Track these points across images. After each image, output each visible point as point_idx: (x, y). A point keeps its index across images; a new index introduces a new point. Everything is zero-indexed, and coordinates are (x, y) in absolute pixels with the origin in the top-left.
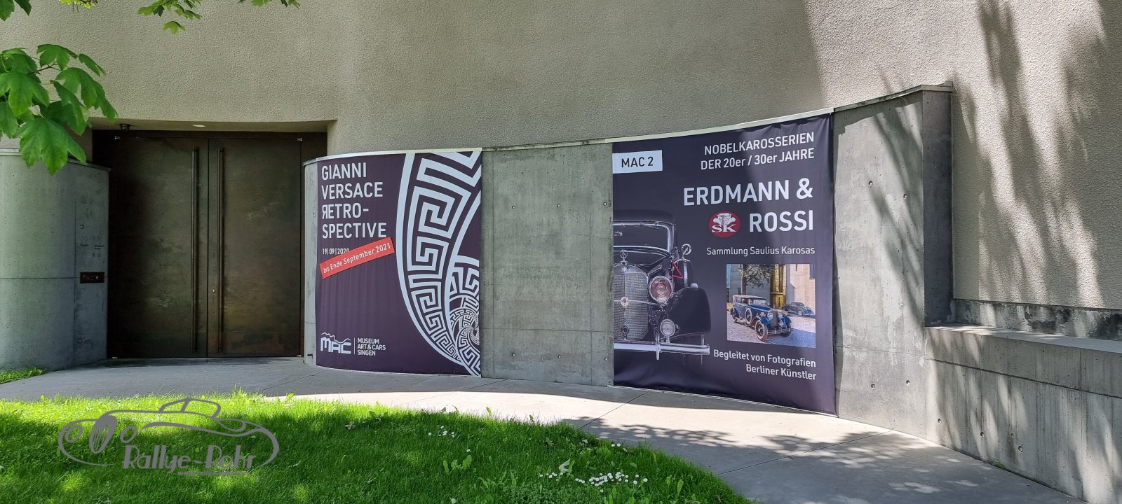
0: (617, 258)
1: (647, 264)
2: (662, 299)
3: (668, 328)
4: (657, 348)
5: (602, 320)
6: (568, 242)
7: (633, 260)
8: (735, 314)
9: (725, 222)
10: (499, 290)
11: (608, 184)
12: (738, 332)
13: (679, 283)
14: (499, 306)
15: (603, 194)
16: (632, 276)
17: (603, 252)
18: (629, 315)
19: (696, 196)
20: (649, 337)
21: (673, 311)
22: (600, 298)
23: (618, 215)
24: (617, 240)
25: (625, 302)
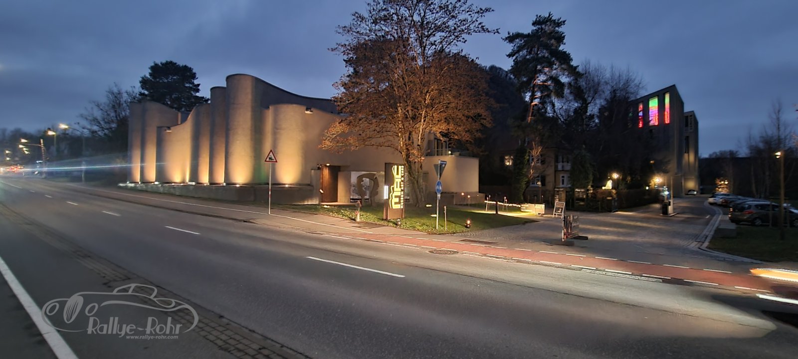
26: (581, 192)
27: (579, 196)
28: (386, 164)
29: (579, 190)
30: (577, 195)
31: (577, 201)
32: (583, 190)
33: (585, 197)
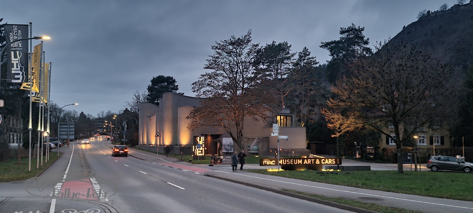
15: (247, 142)
26: (371, 148)
27: (370, 151)
28: (194, 136)
29: (370, 148)
30: (368, 150)
31: (368, 155)
32: (372, 147)
33: (373, 152)
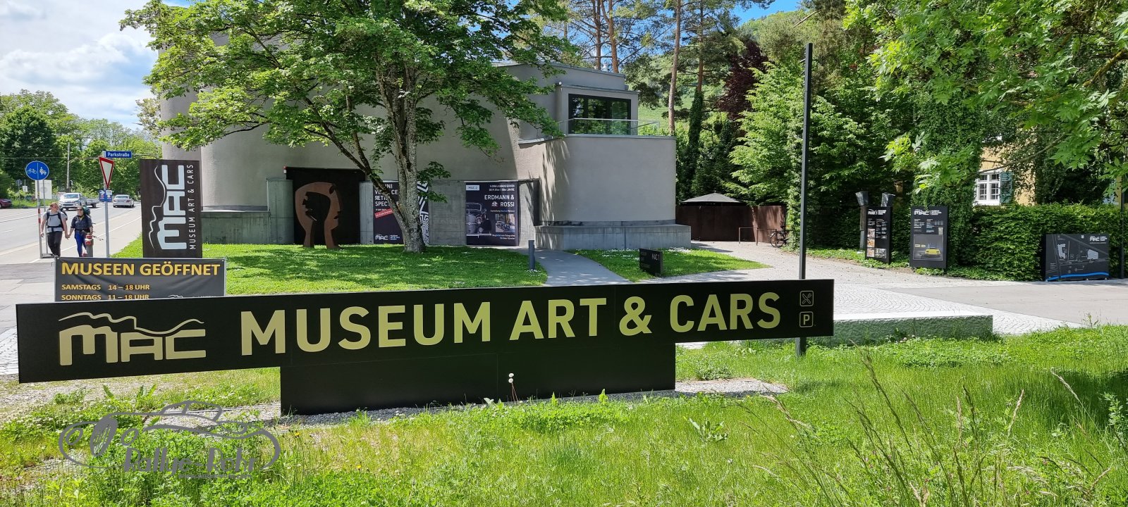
0: (467, 212)
1: (475, 214)
2: (479, 223)
3: (481, 230)
4: (478, 235)
5: (463, 229)
6: (454, 208)
7: (471, 213)
8: (498, 226)
9: (495, 204)
10: (434, 221)
11: (465, 193)
12: (498, 230)
13: (483, 219)
14: (434, 225)
15: (463, 196)
16: (471, 217)
17: (463, 210)
18: (470, 227)
19: (488, 197)
20: (476, 232)
21: (482, 225)
22: (463, 223)
23: (467, 201)
24: (467, 208)
25: (470, 224)
